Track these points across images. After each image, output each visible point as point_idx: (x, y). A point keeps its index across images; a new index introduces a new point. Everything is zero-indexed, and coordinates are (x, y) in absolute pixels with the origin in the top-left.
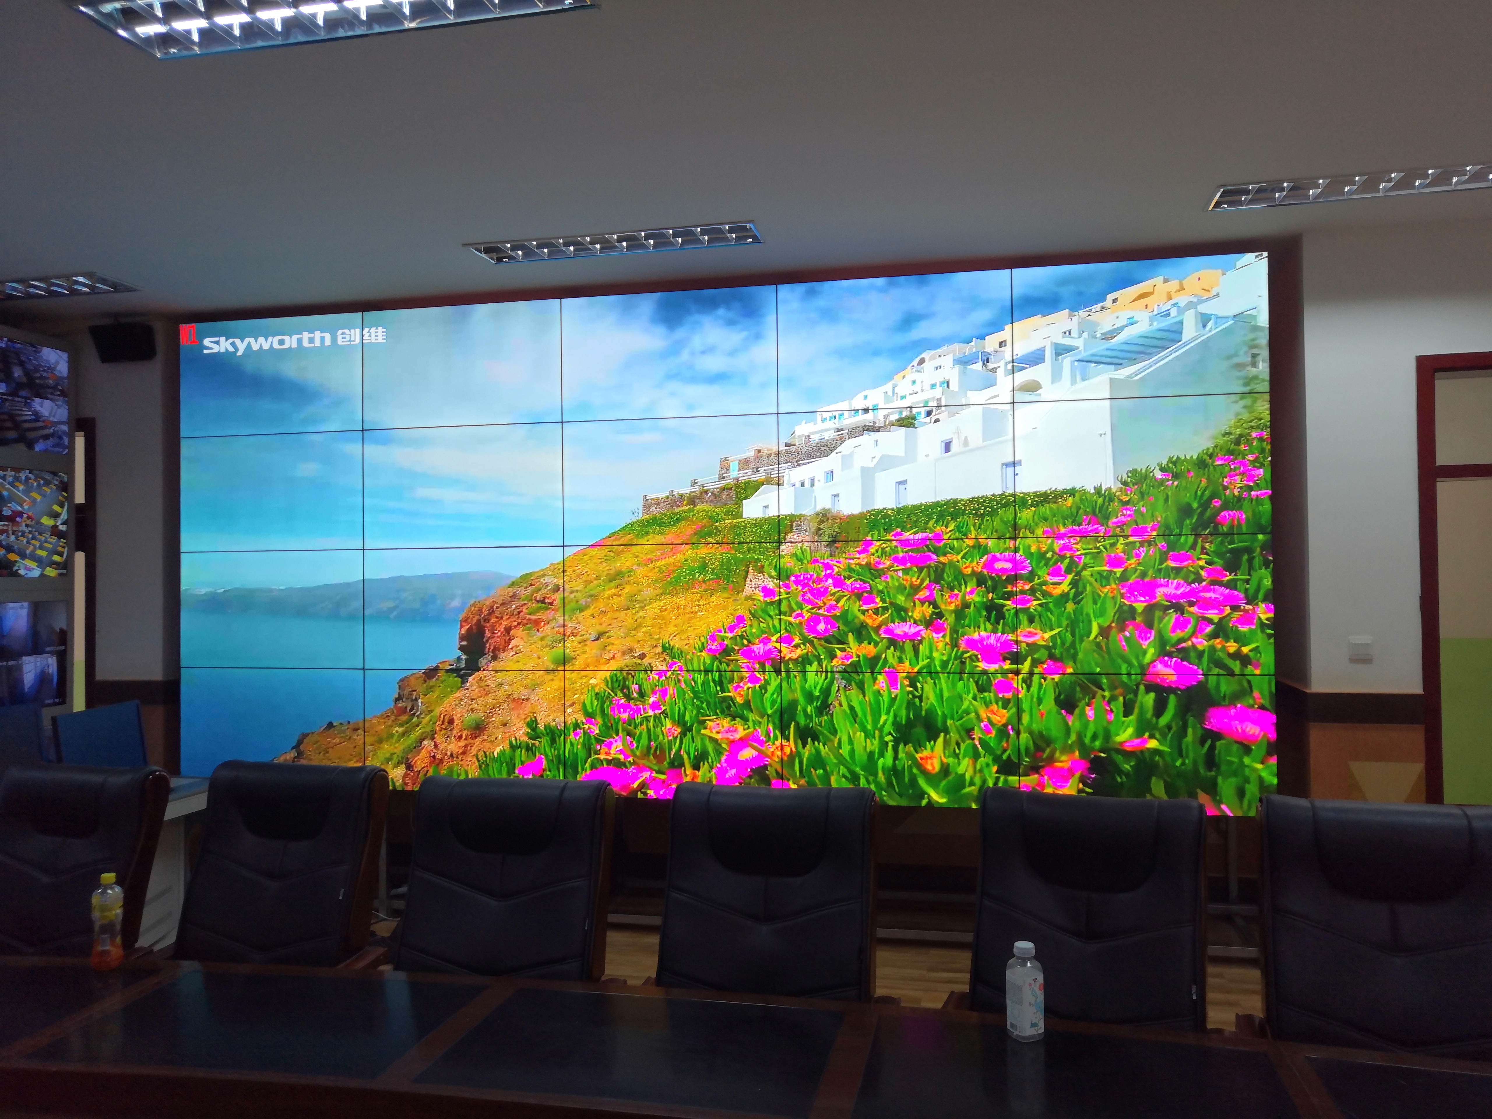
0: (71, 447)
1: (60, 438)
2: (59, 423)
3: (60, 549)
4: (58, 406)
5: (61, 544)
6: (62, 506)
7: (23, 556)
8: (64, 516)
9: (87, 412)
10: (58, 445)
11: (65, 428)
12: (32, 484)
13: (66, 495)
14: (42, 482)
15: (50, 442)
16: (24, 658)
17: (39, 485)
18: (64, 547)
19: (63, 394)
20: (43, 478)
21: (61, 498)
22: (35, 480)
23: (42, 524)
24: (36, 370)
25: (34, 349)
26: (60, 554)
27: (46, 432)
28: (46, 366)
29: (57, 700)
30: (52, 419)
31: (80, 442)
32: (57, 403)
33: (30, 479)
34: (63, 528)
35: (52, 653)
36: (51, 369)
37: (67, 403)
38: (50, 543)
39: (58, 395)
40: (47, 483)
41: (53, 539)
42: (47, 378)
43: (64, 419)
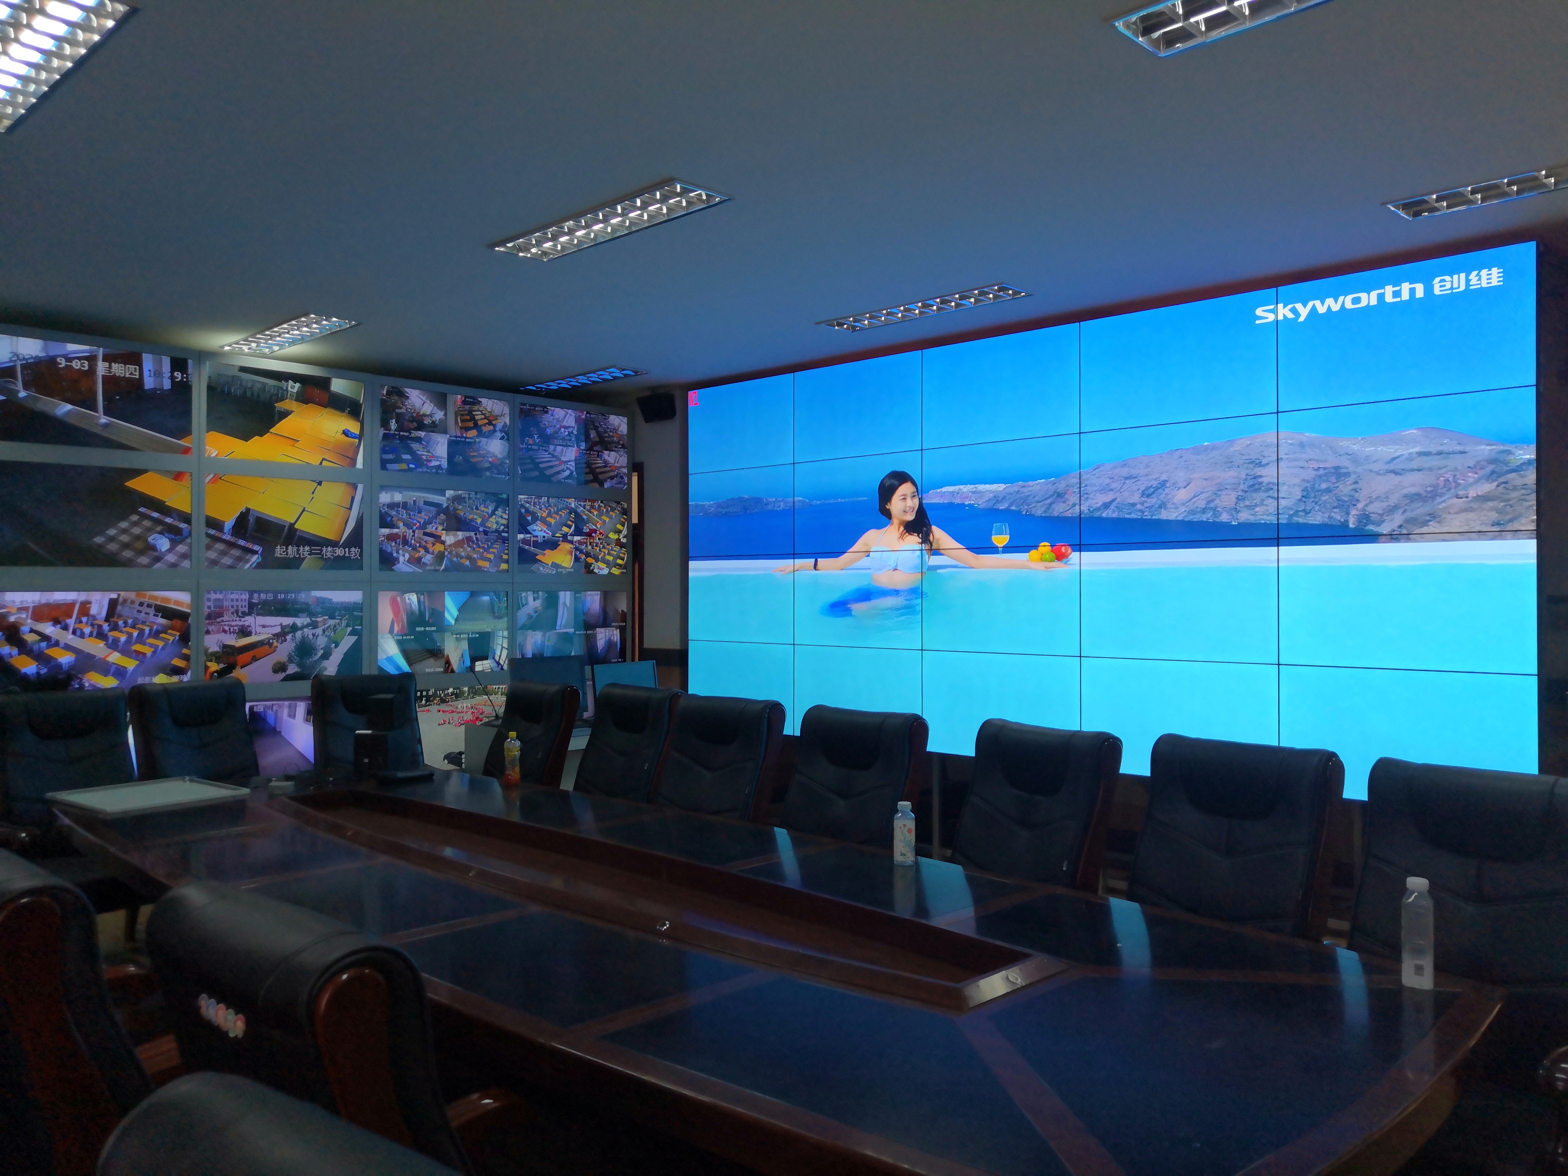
0: (630, 483)
1: (622, 478)
2: (621, 467)
3: (622, 555)
4: (621, 456)
5: (622, 551)
6: (623, 526)
7: (597, 560)
8: (625, 532)
9: (638, 460)
10: (620, 483)
11: (625, 470)
12: (603, 510)
13: (626, 517)
14: (609, 509)
15: (614, 481)
16: (597, 629)
17: (607, 510)
18: (625, 554)
19: (623, 447)
20: (610, 506)
21: (622, 520)
22: (605, 508)
23: (609, 538)
24: (605, 432)
25: (604, 417)
26: (623, 559)
27: (612, 474)
28: (612, 429)
29: (620, 660)
30: (616, 464)
31: (635, 480)
32: (619, 453)
33: (602, 506)
34: (624, 540)
35: (616, 627)
36: (615, 430)
37: (627, 453)
38: (615, 551)
39: (620, 448)
40: (613, 510)
41: (617, 548)
42: (613, 437)
43: (625, 465)
